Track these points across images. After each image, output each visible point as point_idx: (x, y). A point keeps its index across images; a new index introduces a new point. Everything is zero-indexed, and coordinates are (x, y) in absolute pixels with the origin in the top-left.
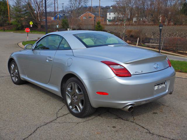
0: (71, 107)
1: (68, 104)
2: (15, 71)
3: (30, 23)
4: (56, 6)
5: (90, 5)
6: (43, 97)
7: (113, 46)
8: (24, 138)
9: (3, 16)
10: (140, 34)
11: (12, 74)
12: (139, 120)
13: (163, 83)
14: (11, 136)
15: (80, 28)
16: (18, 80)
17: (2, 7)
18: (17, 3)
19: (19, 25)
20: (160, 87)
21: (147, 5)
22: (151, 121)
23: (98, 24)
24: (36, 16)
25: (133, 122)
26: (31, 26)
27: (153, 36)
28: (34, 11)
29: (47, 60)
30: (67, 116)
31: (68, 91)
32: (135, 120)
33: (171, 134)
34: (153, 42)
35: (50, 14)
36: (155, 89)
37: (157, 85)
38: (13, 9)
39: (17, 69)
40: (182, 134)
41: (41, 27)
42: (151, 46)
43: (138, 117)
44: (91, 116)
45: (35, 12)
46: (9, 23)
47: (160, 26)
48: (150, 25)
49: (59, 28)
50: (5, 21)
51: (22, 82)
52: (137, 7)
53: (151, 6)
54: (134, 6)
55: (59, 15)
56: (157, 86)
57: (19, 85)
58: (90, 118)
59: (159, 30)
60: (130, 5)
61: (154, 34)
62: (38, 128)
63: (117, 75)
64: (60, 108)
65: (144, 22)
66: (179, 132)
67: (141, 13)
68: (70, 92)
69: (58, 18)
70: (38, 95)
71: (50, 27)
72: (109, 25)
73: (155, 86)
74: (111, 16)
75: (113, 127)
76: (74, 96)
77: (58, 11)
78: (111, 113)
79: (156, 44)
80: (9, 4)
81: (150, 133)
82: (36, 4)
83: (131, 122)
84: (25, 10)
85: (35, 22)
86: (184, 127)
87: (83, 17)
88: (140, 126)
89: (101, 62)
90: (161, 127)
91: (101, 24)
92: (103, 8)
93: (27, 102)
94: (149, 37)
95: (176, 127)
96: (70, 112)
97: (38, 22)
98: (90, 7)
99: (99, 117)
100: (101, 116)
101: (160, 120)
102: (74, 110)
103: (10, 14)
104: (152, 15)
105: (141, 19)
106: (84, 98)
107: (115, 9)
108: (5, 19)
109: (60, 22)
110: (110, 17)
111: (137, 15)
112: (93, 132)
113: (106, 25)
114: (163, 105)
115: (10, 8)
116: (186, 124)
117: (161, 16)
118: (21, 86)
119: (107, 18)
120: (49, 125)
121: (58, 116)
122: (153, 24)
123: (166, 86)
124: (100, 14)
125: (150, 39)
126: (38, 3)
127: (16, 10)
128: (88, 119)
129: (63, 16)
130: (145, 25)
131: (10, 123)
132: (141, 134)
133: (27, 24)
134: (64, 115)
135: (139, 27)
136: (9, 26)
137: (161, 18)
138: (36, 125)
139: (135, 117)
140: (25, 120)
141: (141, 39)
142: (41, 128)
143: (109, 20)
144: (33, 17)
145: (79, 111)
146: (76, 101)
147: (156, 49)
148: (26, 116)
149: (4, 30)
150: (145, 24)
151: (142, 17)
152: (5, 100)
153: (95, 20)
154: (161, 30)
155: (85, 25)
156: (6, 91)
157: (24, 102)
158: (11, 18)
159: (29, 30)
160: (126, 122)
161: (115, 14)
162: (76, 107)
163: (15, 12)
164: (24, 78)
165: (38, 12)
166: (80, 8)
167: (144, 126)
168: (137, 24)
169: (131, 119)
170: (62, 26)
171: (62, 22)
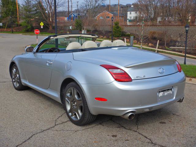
0: (70, 114)
1: (68, 111)
2: (16, 76)
3: (41, 24)
4: (70, 5)
5: (108, 3)
6: (44, 104)
7: (116, 48)
8: (17, 144)
9: (11, 17)
10: (164, 36)
11: (14, 79)
12: (143, 129)
13: (169, 90)
14: (4, 143)
15: (96, 29)
16: (19, 85)
17: (11, 6)
18: (27, 2)
19: (28, 26)
20: (166, 93)
21: (173, 3)
22: (156, 131)
23: (116, 24)
24: (47, 16)
25: (136, 131)
26: (42, 27)
27: (179, 39)
28: (46, 10)
29: (47, 64)
30: (66, 124)
31: (68, 97)
32: (139, 129)
33: (175, 145)
34: (179, 45)
35: (63, 13)
36: (159, 96)
37: (162, 91)
38: (22, 8)
39: (18, 74)
40: (187, 145)
41: (53, 29)
42: (177, 50)
43: (143, 126)
44: (92, 124)
45: (47, 12)
46: (18, 24)
47: (186, 27)
48: (176, 26)
49: (72, 29)
50: (14, 22)
51: (23, 88)
52: (161, 4)
53: (178, 3)
54: (158, 4)
55: (74, 15)
56: (162, 93)
57: (20, 91)
58: (90, 126)
59: (185, 31)
60: (153, 3)
61: (181, 35)
62: (34, 135)
63: (116, 80)
64: (60, 115)
65: (170, 22)
66: (185, 143)
67: (166, 12)
68: (70, 98)
69: (72, 18)
70: (39, 102)
71: (63, 28)
72: (129, 26)
73: (160, 92)
74: (131, 15)
75: (113, 136)
76: (73, 102)
77: (73, 10)
78: (114, 122)
79: (183, 48)
80: (18, 4)
81: (152, 143)
82: (47, 3)
83: (134, 131)
84: (36, 10)
85: (46, 23)
86: (192, 137)
87: (99, 17)
88: (143, 135)
89: (100, 65)
90: (166, 137)
91: (119, 25)
92: (122, 7)
93: (26, 109)
94: (175, 39)
95: (183, 137)
96: (69, 120)
97: (49, 23)
98: (108, 6)
99: (100, 126)
100: (102, 125)
101: (167, 130)
102: (73, 117)
103: (19, 14)
104: (179, 14)
105: (167, 19)
106: (82, 104)
107: (136, 7)
108: (14, 19)
109: (74, 22)
110: (131, 17)
111: (162, 14)
112: (90, 140)
113: (125, 26)
114: (173, 114)
115: (19, 8)
116: (194, 135)
117: (190, 15)
118: (22, 91)
119: (127, 18)
120: (46, 132)
121: (56, 124)
122: (180, 24)
123: (173, 92)
124: (120, 13)
125: (176, 41)
126: (50, 2)
127: (25, 9)
128: (87, 127)
129: (77, 15)
130: (171, 26)
131: (5, 130)
132: (142, 144)
133: (38, 25)
134: (63, 123)
135: (163, 28)
136: (17, 27)
137: (190, 17)
138: (32, 132)
139: (139, 127)
140: (21, 127)
141: (166, 41)
142: (36, 136)
143: (129, 20)
144: (44, 17)
145: (78, 118)
146: (75, 107)
147: (183, 53)
148: (23, 123)
149: (13, 32)
150: (170, 24)
151: (168, 16)
152: (4, 106)
153: (112, 20)
154: (187, 32)
155: (101, 26)
156: (5, 97)
157: (23, 109)
158: (20, 18)
159: (39, 32)
160: (128, 131)
161: (136, 13)
162: (75, 114)
163: (24, 12)
164: (25, 84)
165: (50, 12)
166: (97, 7)
167: (147, 136)
168: (162, 24)
169: (135, 128)
170: (76, 27)
171: (76, 23)
